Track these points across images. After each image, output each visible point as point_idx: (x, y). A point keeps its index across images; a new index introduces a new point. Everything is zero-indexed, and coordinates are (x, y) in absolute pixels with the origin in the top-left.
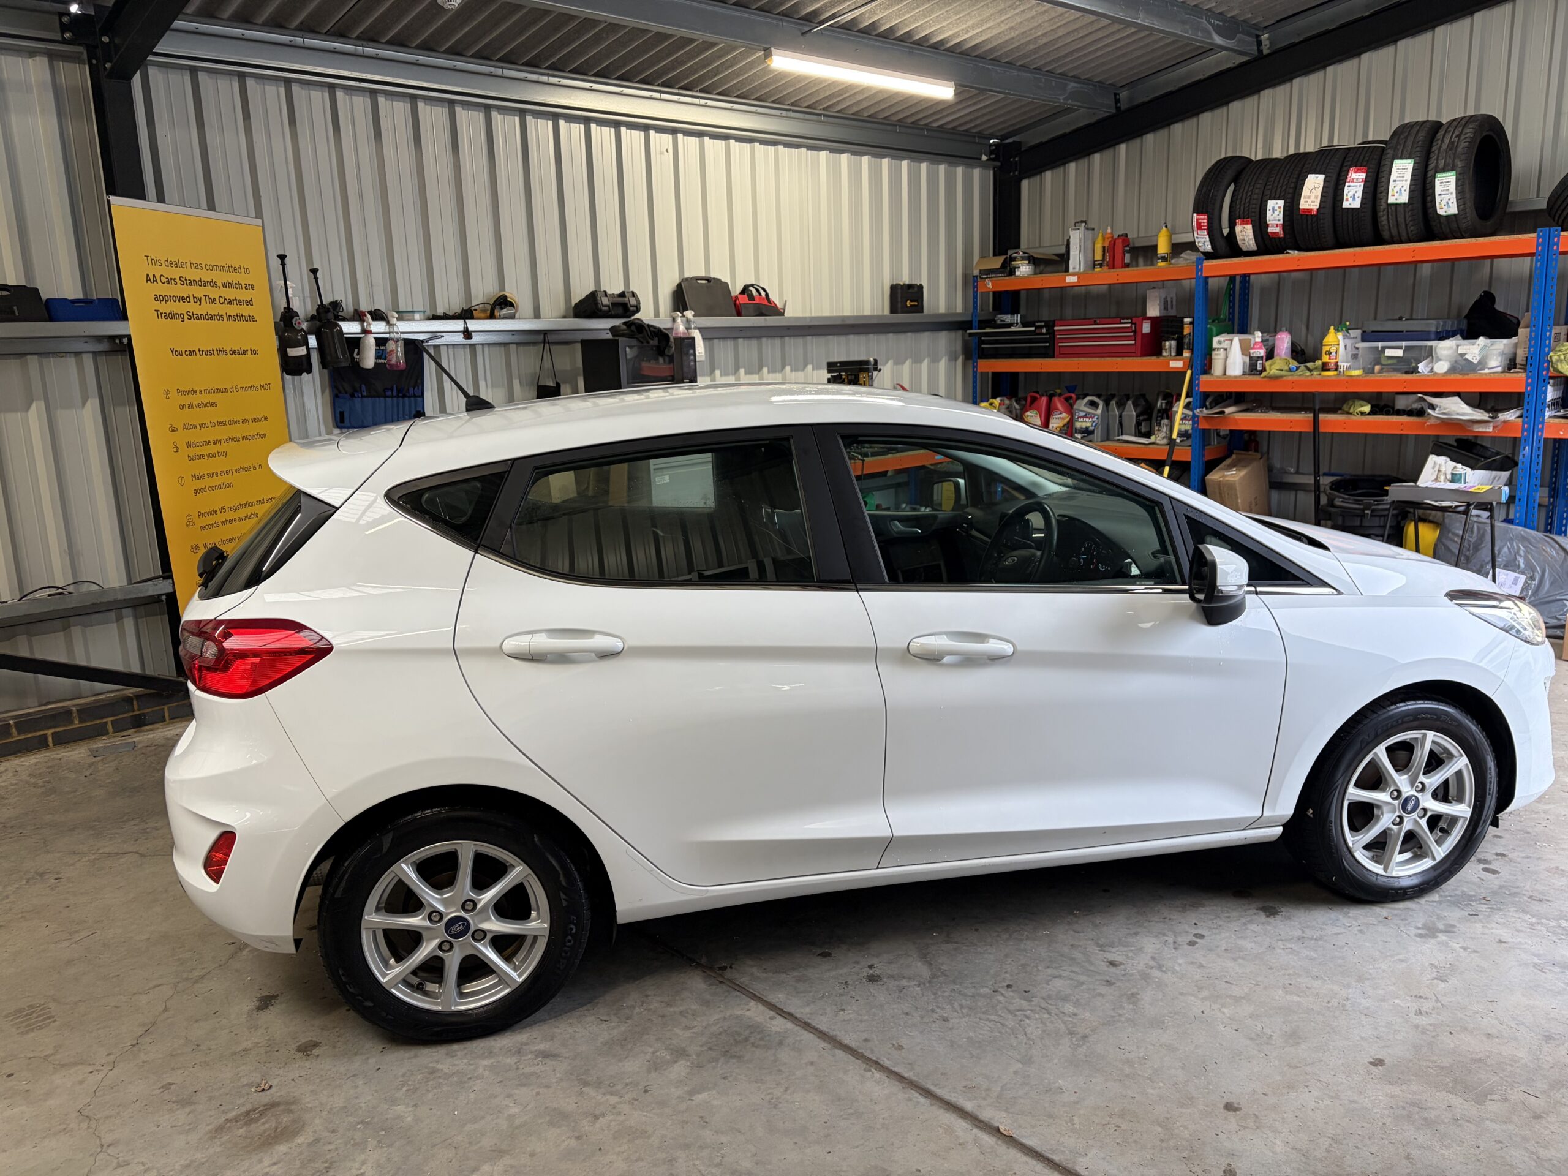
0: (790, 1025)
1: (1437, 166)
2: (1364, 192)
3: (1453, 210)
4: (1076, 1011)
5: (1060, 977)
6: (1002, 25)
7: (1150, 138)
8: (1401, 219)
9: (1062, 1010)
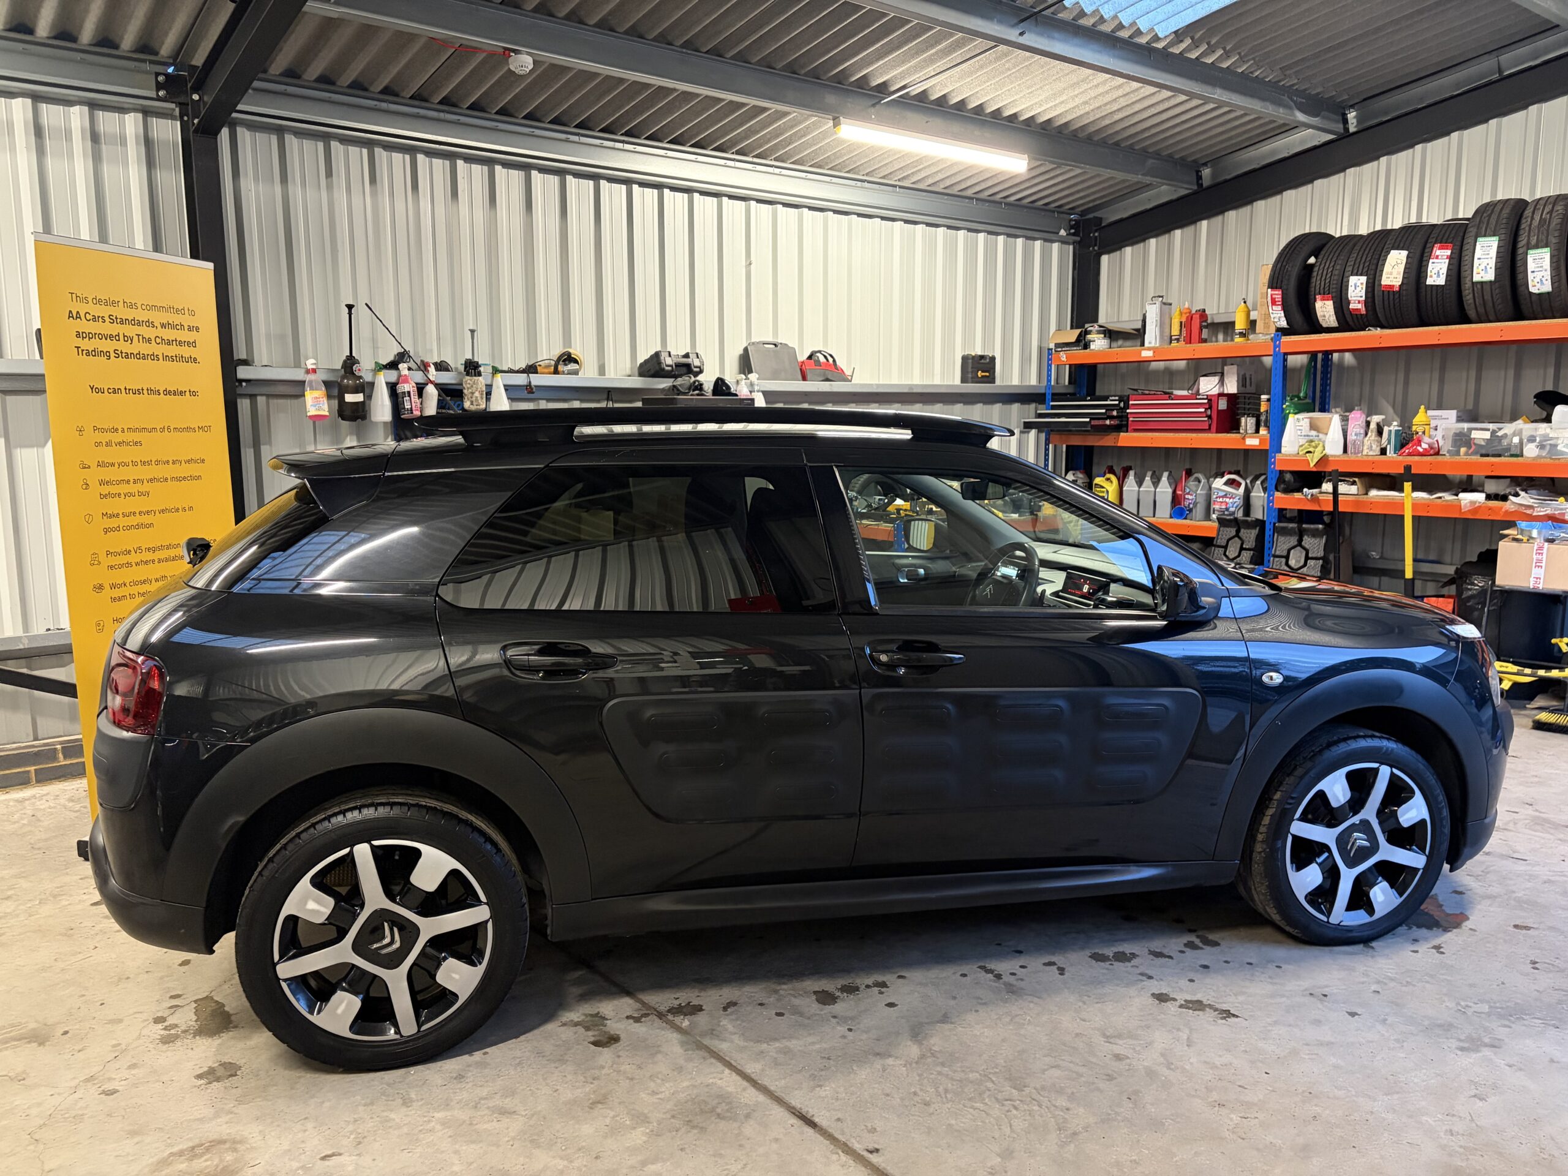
0: (762, 1098)
1: (1528, 243)
2: (1448, 269)
3: (1547, 287)
4: (1069, 1105)
5: (1057, 1067)
6: (1076, 99)
7: (1231, 215)
8: (1488, 297)
9: (1054, 1102)
